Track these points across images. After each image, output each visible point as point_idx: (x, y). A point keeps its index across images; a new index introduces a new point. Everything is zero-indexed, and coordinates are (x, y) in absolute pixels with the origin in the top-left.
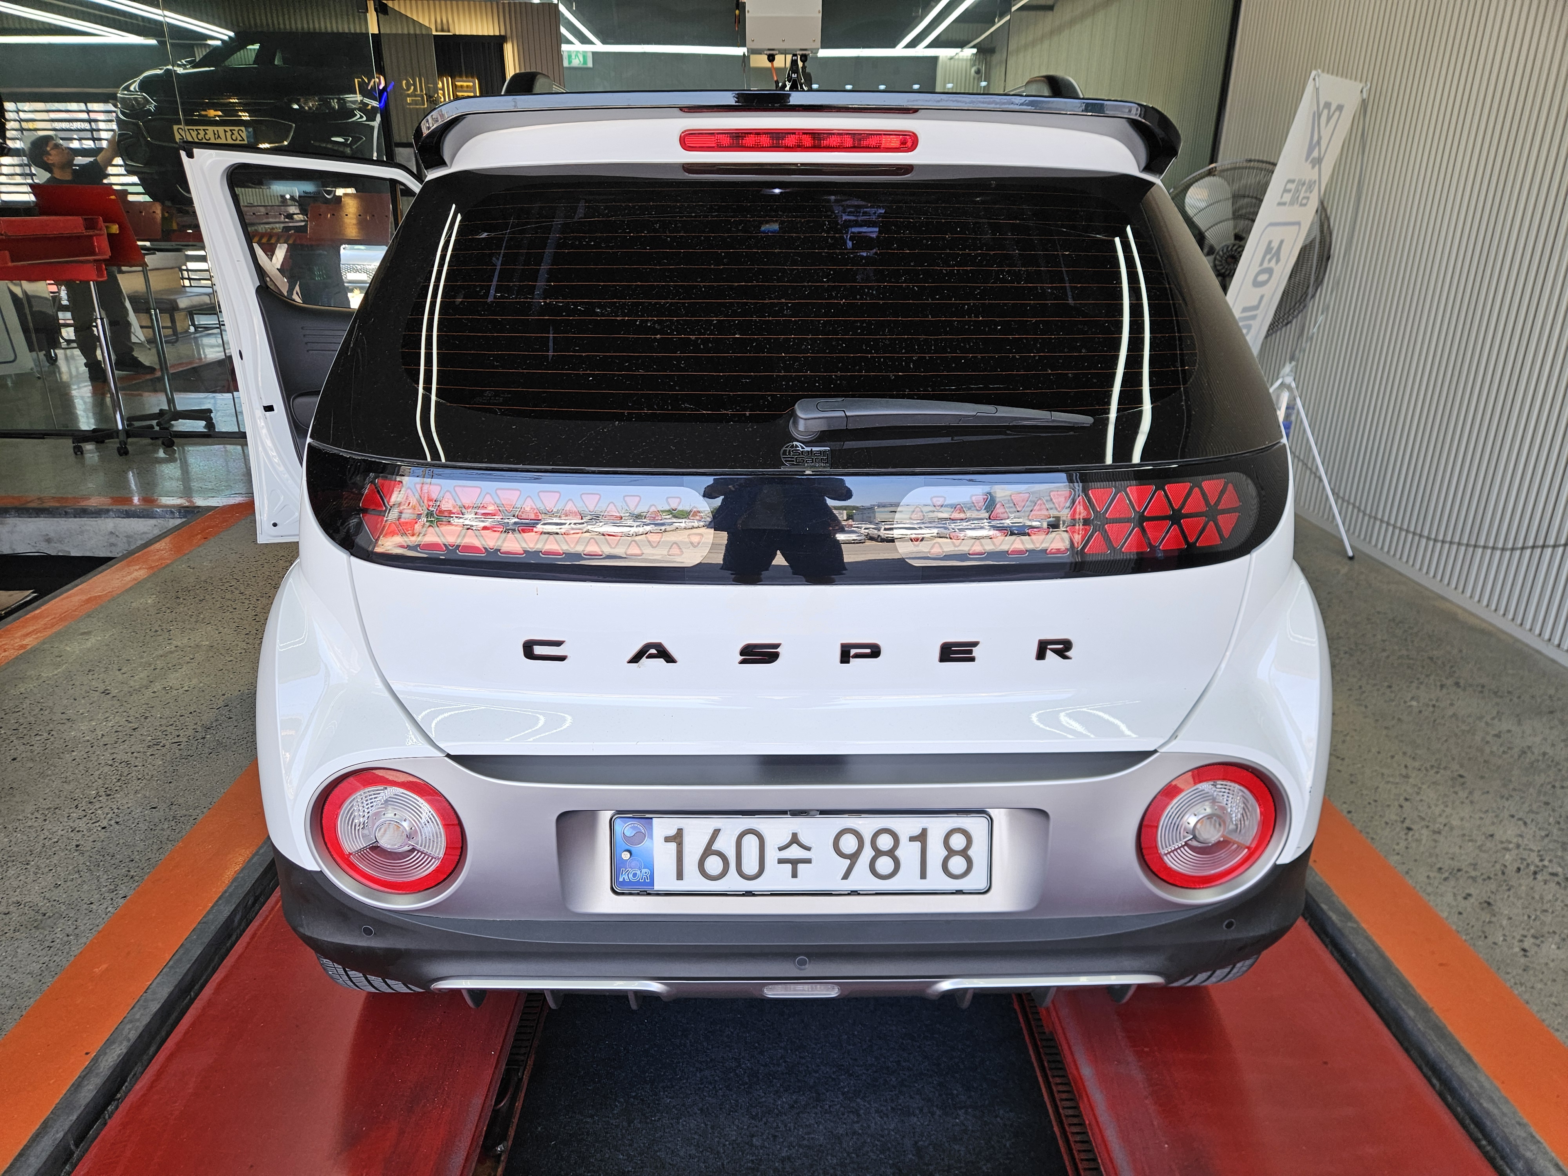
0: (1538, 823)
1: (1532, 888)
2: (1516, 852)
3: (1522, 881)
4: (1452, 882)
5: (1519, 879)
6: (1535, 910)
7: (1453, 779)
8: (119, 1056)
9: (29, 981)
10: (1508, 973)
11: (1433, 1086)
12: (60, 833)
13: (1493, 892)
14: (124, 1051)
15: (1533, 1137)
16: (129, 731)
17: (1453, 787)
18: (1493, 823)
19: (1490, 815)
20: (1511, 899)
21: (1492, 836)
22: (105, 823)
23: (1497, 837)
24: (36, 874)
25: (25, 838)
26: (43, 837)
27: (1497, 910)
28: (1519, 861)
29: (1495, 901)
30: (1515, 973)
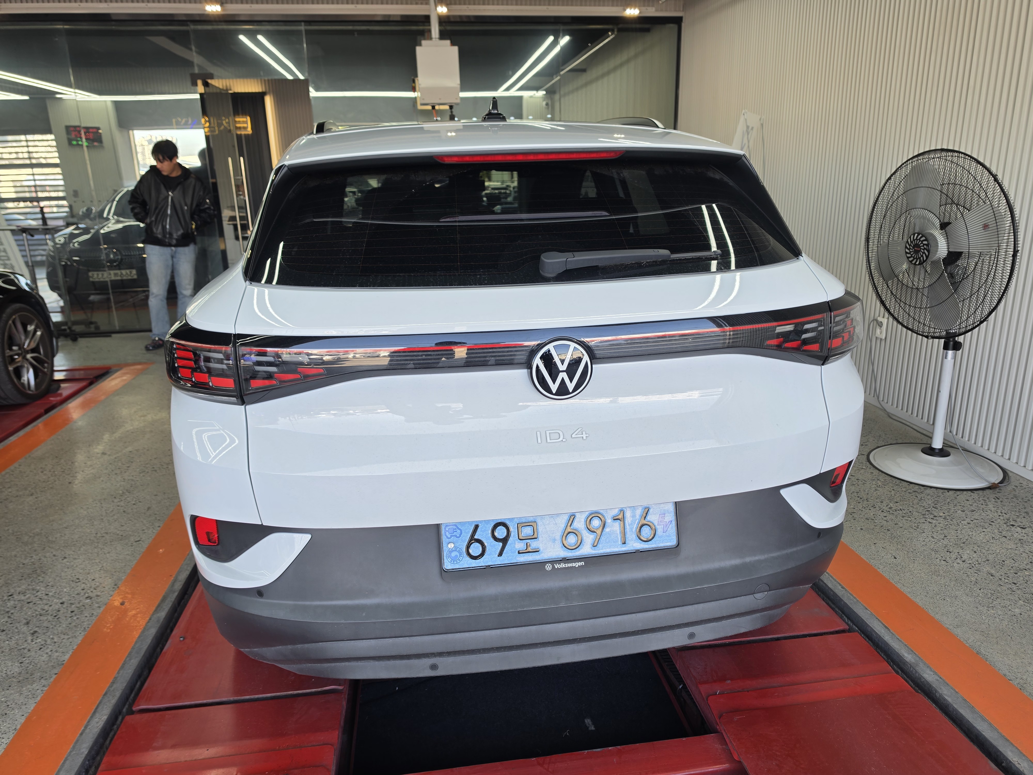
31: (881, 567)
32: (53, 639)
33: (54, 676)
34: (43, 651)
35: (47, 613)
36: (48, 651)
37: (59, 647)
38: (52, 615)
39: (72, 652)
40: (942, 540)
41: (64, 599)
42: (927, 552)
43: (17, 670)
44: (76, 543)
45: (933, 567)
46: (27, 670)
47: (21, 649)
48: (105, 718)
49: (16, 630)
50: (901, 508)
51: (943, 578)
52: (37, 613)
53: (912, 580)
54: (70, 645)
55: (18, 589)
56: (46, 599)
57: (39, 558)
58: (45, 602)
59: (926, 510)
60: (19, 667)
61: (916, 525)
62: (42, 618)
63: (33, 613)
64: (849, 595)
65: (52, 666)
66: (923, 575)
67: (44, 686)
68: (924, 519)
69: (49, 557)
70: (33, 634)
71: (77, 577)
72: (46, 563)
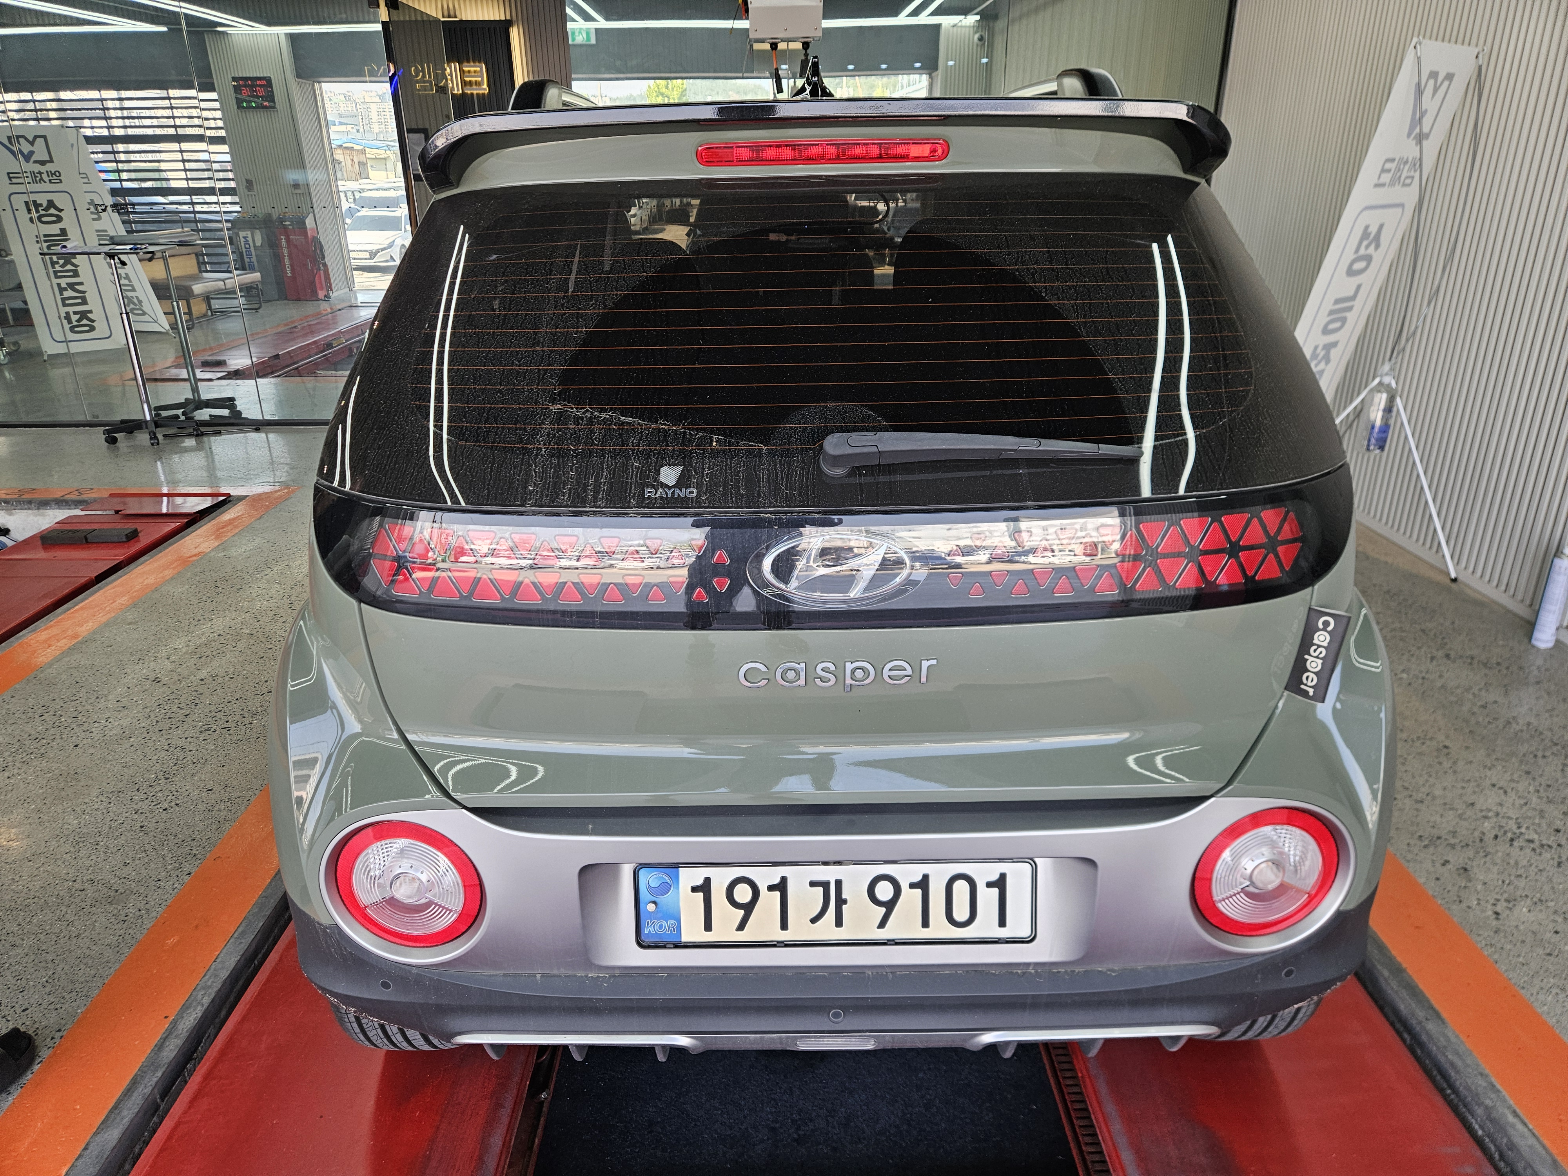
0: (1517, 791)
1: (1508, 855)
2: (1495, 820)
3: (1498, 848)
4: (1432, 849)
5: (1496, 845)
6: (1510, 875)
7: (1438, 750)
8: (195, 1019)
9: (108, 953)
10: (1479, 935)
11: (1404, 1040)
12: (124, 815)
13: (1469, 859)
14: (200, 1015)
15: (1493, 1086)
16: (182, 718)
17: (1437, 757)
18: (1474, 792)
19: (1473, 784)
20: (1487, 865)
21: (1473, 804)
22: (166, 805)
23: (1478, 806)
24: (105, 853)
25: (93, 819)
26: (109, 819)
27: (1473, 876)
28: (1497, 829)
29: (1472, 867)
30: (1486, 934)
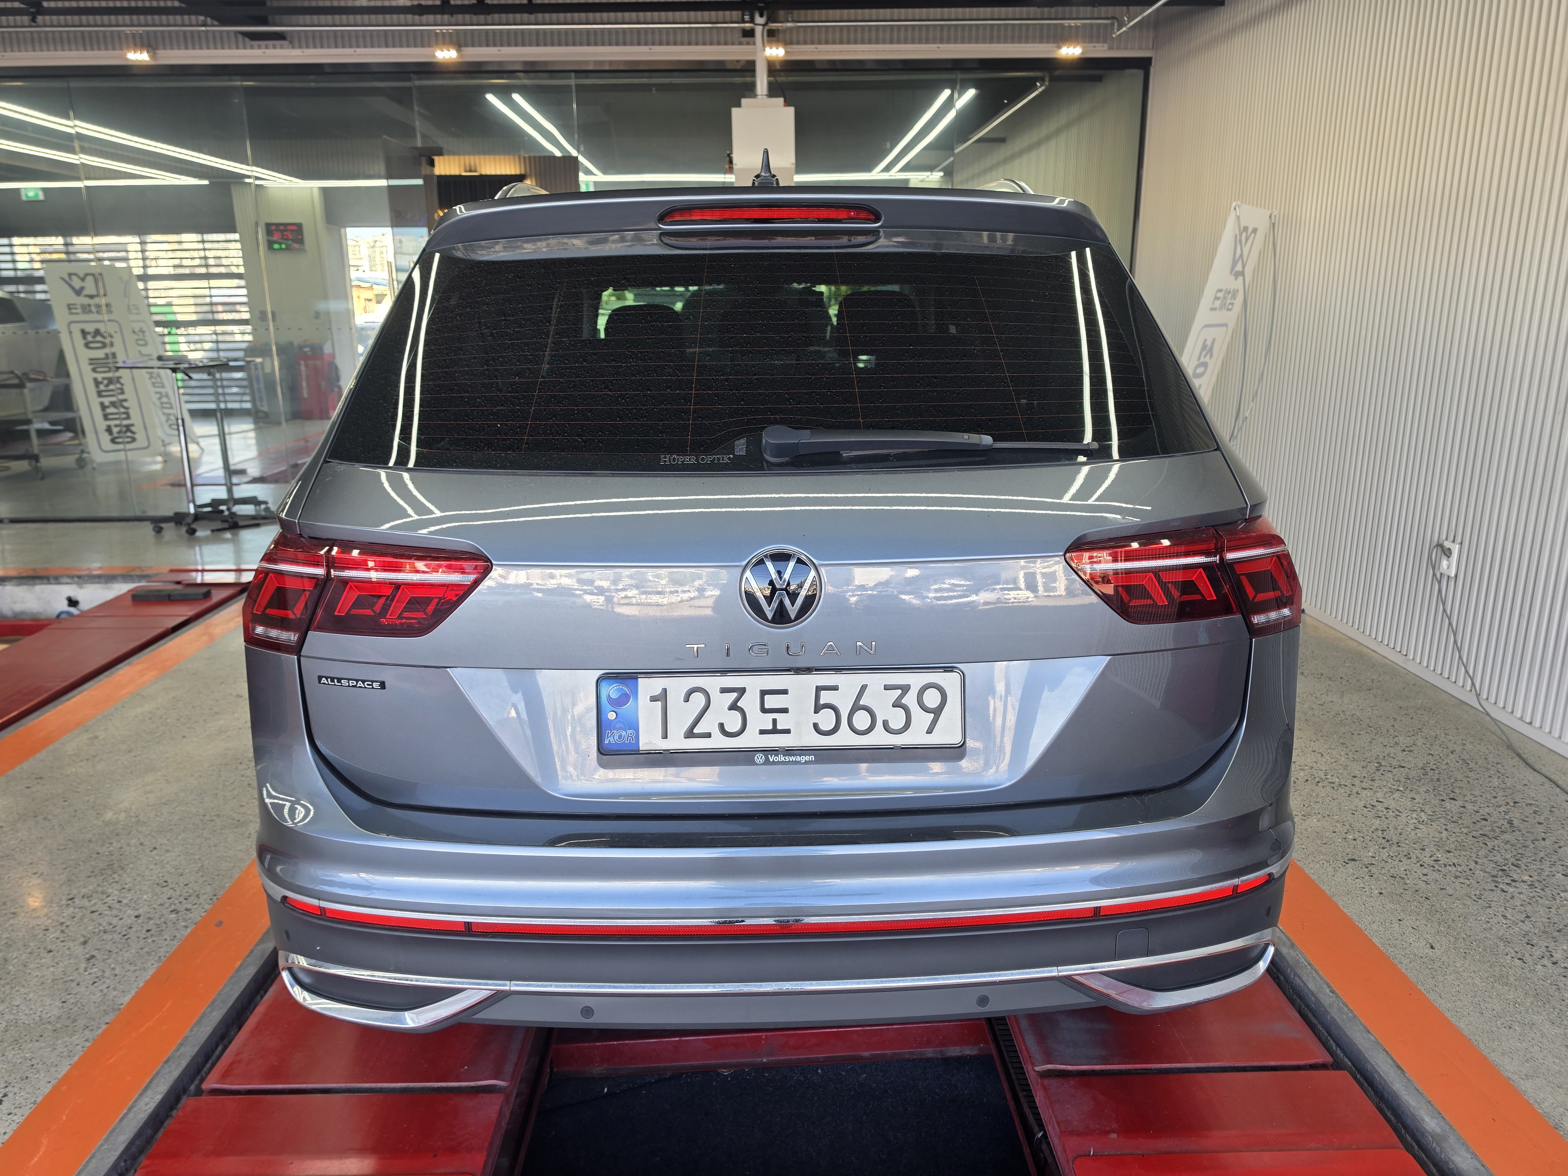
31: (1406, 961)
32: (114, 969)
33: (104, 1027)
34: (96, 987)
35: (114, 929)
36: (104, 987)
37: (119, 982)
38: (120, 933)
39: (136, 993)
40: (1521, 924)
41: (141, 911)
42: (1491, 942)
43: (56, 1012)
44: (174, 827)
45: (1497, 969)
46: (69, 1013)
47: (67, 981)
48: (159, 1097)
49: (68, 952)
50: (1455, 861)
51: (1513, 989)
52: (101, 928)
53: (1458, 988)
54: (135, 981)
55: (84, 891)
56: (117, 909)
57: (120, 846)
58: (114, 912)
59: (1500, 868)
60: (59, 1009)
61: (1478, 893)
62: (106, 936)
63: (96, 928)
64: (1341, 1005)
65: (105, 1011)
66: (1477, 981)
67: (86, 1040)
68: (1493, 884)
69: (135, 846)
70: (88, 959)
71: (165, 878)
72: (128, 853)
